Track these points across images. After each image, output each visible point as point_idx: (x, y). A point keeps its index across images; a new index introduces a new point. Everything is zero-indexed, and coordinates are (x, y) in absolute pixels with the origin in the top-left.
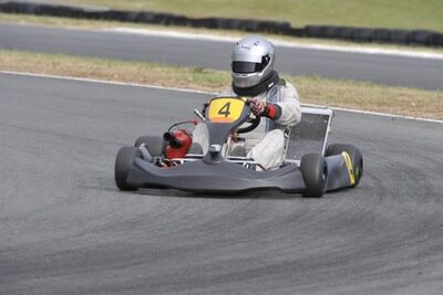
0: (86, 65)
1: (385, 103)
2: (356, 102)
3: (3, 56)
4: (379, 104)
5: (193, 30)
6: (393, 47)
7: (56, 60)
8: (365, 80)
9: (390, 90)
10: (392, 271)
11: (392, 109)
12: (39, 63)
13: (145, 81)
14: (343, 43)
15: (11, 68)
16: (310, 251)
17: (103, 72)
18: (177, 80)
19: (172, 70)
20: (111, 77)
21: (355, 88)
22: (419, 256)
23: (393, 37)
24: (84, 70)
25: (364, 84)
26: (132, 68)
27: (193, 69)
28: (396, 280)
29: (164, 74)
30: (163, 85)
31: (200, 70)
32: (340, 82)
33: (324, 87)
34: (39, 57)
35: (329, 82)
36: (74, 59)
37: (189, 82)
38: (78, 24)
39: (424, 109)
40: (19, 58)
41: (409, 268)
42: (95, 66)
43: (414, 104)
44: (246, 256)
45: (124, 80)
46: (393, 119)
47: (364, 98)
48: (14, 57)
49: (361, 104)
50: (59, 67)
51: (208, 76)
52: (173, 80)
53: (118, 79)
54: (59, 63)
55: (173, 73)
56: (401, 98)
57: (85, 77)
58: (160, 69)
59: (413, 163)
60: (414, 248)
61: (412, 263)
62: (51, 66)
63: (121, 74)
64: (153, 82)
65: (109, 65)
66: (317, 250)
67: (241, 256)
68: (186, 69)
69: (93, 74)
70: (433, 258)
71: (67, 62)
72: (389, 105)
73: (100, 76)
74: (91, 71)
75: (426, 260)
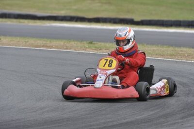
0: (40, 42)
1: (173, 55)
2: (161, 55)
3: (2, 39)
4: (171, 55)
5: (88, 24)
6: (181, 28)
7: (27, 40)
8: (166, 45)
9: (177, 49)
10: (171, 124)
11: (176, 57)
12: (19, 42)
13: (67, 49)
14: (158, 27)
15: (7, 44)
16: (138, 118)
17: (48, 45)
18: (81, 47)
19: (79, 43)
20: (51, 47)
21: (161, 48)
22: (183, 118)
23: (182, 24)
24: (39, 44)
25: (165, 46)
26: (61, 43)
27: (88, 42)
28: (172, 127)
29: (75, 45)
30: (75, 50)
31: (91, 43)
32: (154, 46)
33: (147, 48)
34: (18, 39)
35: (149, 46)
36: (34, 39)
37: (87, 48)
38: (35, 23)
39: (191, 57)
40: (10, 40)
41: (178, 123)
42: (44, 42)
43: (186, 55)
44: (111, 120)
45: (57, 48)
46: (177, 62)
47: (164, 53)
48: (7, 39)
49: (163, 56)
50: (28, 43)
51: (95, 45)
52: (79, 48)
53: (55, 48)
54: (28, 42)
55: (79, 44)
56: (181, 52)
57: (40, 47)
58: (73, 43)
59: (184, 80)
60: (181, 115)
61: (180, 121)
62: (24, 43)
63: (56, 45)
64: (70, 49)
65: (50, 42)
66: (140, 117)
67: (109, 120)
68: (85, 42)
69: (43, 46)
70: (189, 119)
71: (32, 41)
72: (175, 56)
73: (47, 47)
74: (42, 45)
75: (186, 119)
